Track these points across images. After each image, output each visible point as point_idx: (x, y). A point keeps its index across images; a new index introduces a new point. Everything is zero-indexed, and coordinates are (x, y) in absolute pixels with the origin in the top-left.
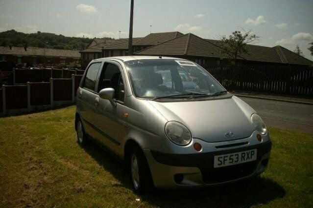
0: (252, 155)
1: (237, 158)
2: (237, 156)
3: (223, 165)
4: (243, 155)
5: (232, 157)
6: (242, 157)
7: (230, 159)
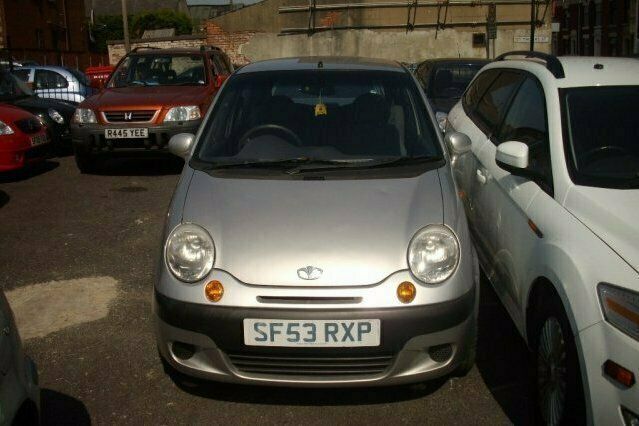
0: (360, 332)
1: (313, 333)
2: (310, 329)
3: (268, 343)
4: (332, 329)
5: (293, 329)
6: (327, 332)
7: (289, 332)
